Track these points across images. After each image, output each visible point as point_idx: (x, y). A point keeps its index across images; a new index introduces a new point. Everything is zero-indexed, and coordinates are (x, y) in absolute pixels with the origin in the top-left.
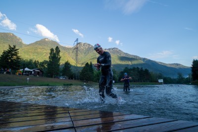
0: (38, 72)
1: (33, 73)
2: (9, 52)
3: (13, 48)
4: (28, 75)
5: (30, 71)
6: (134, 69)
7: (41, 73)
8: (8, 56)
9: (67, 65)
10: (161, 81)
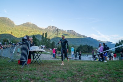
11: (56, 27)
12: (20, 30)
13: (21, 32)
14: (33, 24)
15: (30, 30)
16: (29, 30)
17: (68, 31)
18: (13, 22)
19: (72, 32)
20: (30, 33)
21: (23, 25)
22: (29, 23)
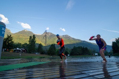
0: (24, 50)
1: (21, 51)
2: (7, 39)
3: (9, 37)
4: (18, 52)
5: (19, 50)
6: (79, 48)
7: (26, 51)
8: (7, 41)
9: (40, 45)
10: (96, 54)
11: (51, 33)
12: (16, 38)
13: (17, 40)
14: (30, 32)
15: (26, 37)
16: (24, 37)
17: (63, 36)
18: (9, 30)
19: (67, 37)
20: (26, 40)
21: (19, 32)
22: (25, 30)
